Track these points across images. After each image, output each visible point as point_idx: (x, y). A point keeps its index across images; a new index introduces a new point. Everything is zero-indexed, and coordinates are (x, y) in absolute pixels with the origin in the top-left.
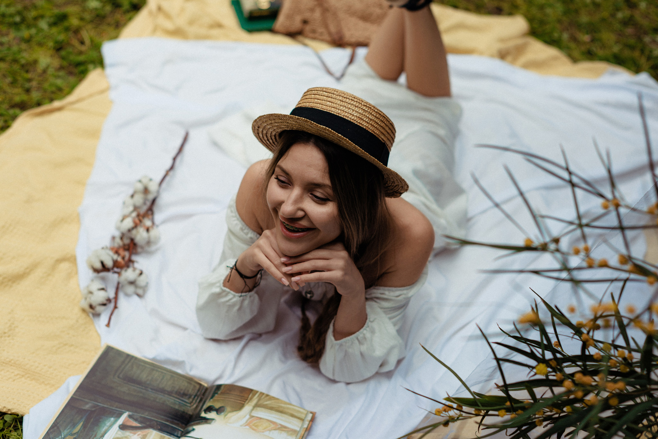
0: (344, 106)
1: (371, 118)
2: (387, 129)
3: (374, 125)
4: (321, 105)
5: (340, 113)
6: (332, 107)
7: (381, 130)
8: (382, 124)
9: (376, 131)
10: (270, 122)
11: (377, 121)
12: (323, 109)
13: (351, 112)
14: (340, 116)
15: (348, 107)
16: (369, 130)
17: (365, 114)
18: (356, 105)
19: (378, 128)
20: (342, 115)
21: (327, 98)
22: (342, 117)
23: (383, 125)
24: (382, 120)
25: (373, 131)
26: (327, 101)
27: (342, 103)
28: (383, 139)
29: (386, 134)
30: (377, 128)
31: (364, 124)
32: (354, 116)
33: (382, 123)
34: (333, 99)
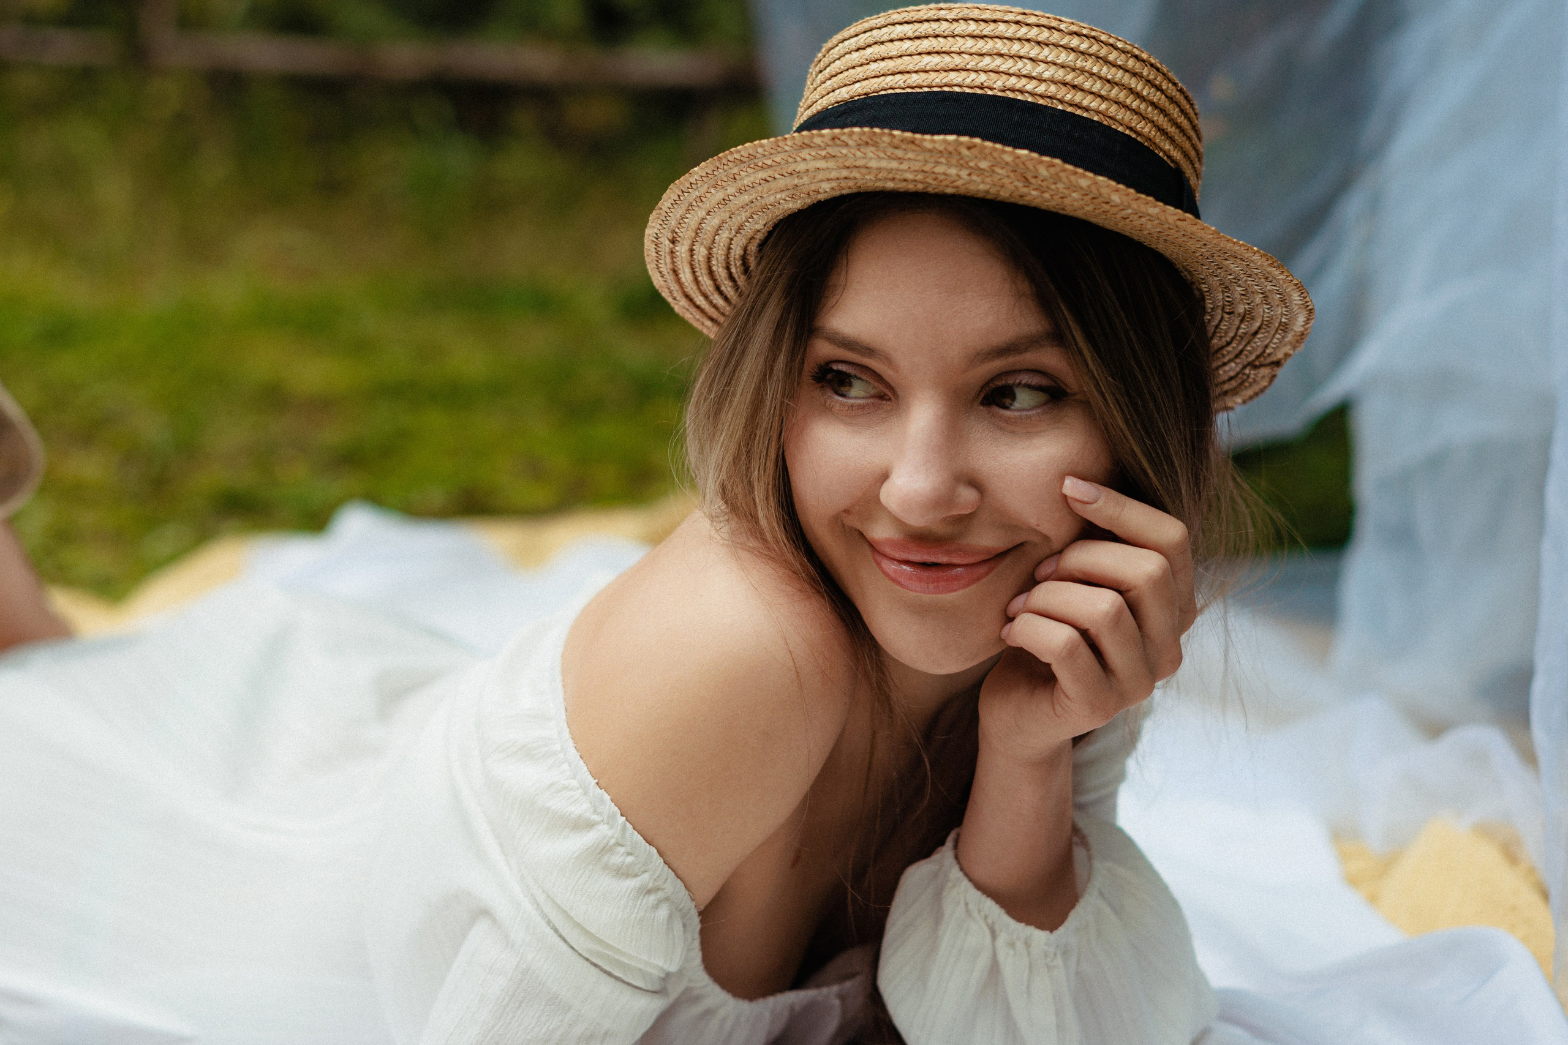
0: (995, 51)
1: (1109, 77)
2: (1175, 112)
3: (1128, 101)
4: (898, 77)
5: (985, 84)
6: (946, 71)
7: (1155, 118)
8: (1157, 97)
9: (1138, 126)
10: (720, 195)
11: (1133, 86)
12: (913, 88)
13: (1028, 68)
14: (990, 93)
15: (1013, 52)
16: (1114, 127)
17: (1085, 64)
18: (1040, 39)
19: (1143, 112)
20: (997, 85)
21: (918, 42)
22: (1000, 94)
23: (1160, 99)
24: (1151, 77)
25: (1131, 129)
26: (920, 54)
27: (981, 43)
28: (1169, 157)
29: (1175, 133)
30: (1141, 114)
31: (1092, 105)
32: (1045, 81)
33: (1153, 90)
34: (940, 39)
